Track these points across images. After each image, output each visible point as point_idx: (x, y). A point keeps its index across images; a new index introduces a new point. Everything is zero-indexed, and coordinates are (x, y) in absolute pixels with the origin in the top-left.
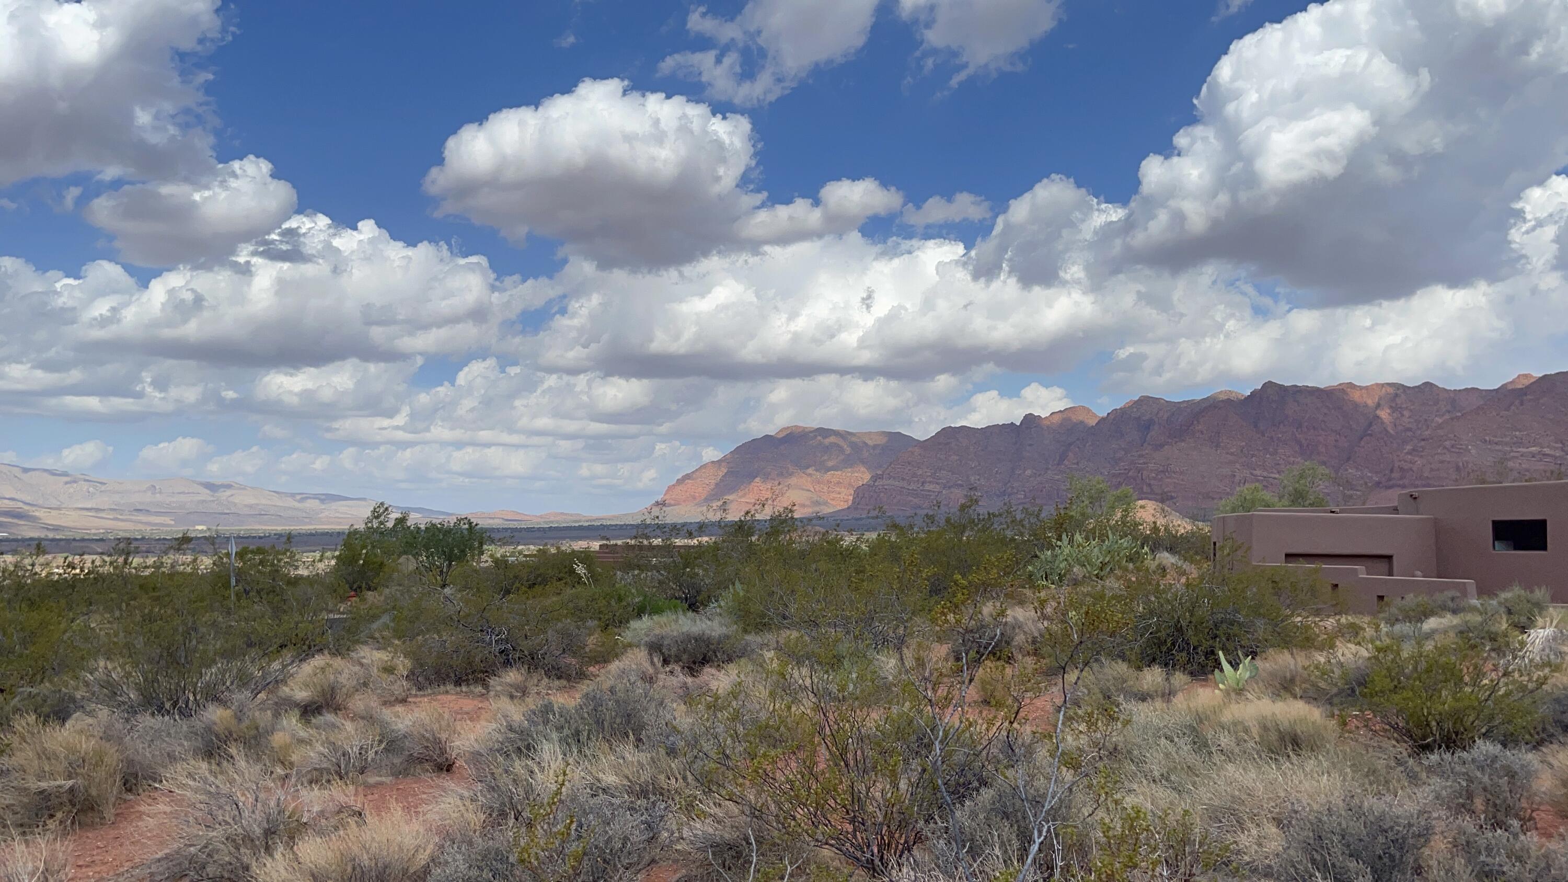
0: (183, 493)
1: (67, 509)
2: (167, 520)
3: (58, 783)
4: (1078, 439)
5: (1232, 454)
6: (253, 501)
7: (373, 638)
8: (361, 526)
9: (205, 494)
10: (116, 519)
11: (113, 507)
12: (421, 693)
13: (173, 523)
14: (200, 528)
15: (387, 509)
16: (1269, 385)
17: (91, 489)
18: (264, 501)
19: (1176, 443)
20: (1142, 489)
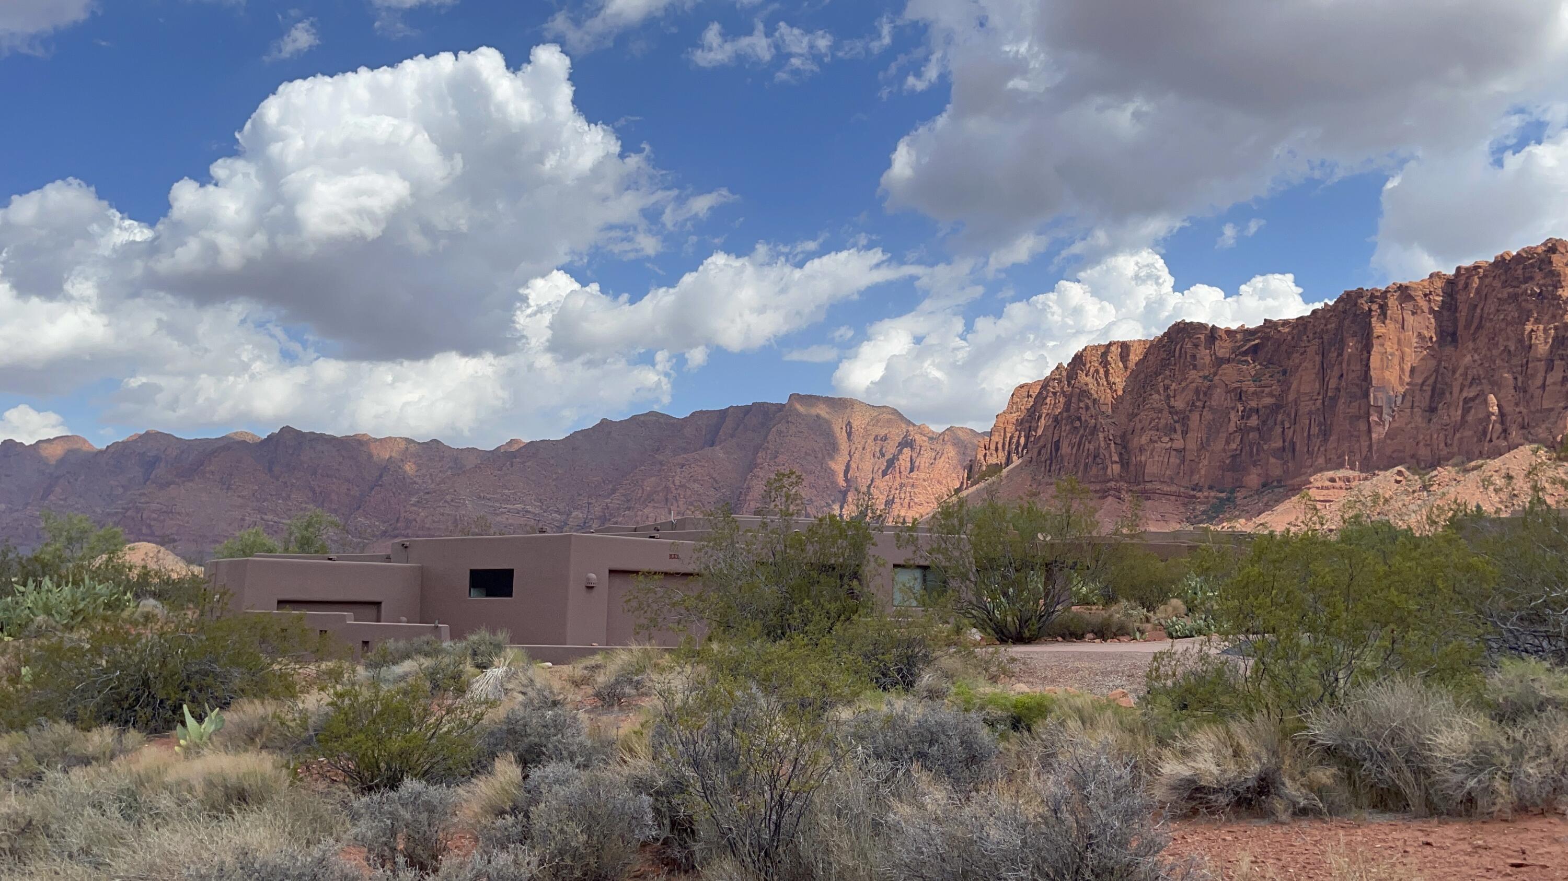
4: (68, 472)
5: (243, 497)
16: (286, 430)
19: (183, 482)
20: (140, 530)
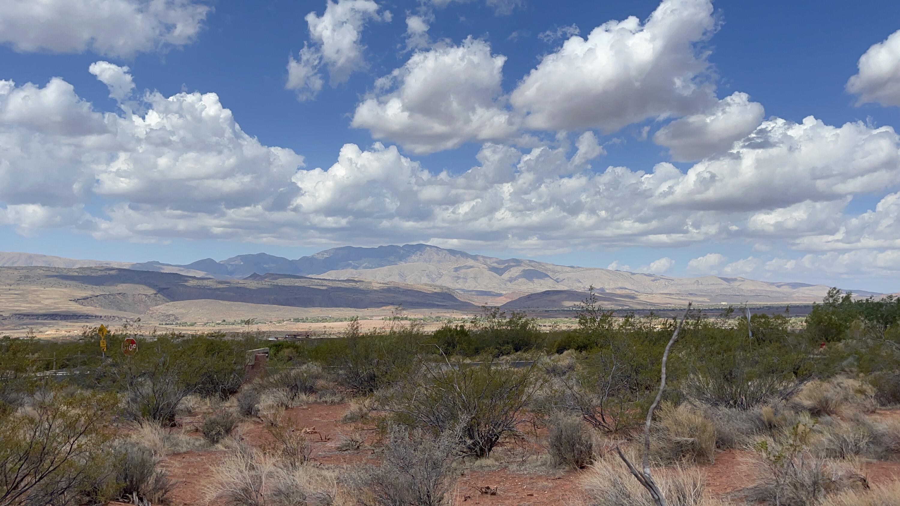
0: (713, 284)
1: (656, 294)
2: (706, 299)
3: (686, 439)
6: (753, 288)
7: (843, 370)
8: (822, 303)
9: (725, 284)
10: (680, 299)
11: (678, 292)
12: (884, 408)
13: (709, 301)
14: (724, 303)
15: (838, 291)
17: (667, 283)
18: (759, 288)
